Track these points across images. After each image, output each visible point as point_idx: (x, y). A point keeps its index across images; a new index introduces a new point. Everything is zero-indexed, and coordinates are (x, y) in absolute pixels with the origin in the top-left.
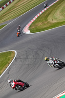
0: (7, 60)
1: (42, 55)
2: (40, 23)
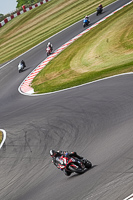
1: (58, 138)
2: (54, 74)
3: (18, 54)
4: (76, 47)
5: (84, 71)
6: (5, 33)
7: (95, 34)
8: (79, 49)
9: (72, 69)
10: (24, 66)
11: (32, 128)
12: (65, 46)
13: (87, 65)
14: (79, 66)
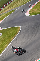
0: (15, 32)
1: (37, 29)
11: (29, 26)
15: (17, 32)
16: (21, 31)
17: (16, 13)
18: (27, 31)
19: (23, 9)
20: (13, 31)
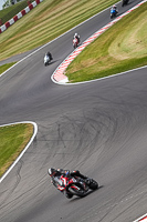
1: (95, 132)
2: (90, 61)
3: (51, 38)
4: (115, 31)
5: (124, 57)
6: (36, 16)
7: (137, 16)
8: (118, 33)
9: (111, 55)
10: (51, 59)
11: (66, 120)
12: (103, 30)
13: (127, 51)
14: (118, 52)
15: (22, 142)
16: (35, 140)
17: (18, 74)
18: (60, 139)
19: (49, 55)
20: (6, 140)
